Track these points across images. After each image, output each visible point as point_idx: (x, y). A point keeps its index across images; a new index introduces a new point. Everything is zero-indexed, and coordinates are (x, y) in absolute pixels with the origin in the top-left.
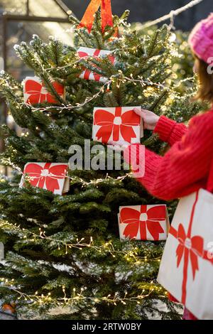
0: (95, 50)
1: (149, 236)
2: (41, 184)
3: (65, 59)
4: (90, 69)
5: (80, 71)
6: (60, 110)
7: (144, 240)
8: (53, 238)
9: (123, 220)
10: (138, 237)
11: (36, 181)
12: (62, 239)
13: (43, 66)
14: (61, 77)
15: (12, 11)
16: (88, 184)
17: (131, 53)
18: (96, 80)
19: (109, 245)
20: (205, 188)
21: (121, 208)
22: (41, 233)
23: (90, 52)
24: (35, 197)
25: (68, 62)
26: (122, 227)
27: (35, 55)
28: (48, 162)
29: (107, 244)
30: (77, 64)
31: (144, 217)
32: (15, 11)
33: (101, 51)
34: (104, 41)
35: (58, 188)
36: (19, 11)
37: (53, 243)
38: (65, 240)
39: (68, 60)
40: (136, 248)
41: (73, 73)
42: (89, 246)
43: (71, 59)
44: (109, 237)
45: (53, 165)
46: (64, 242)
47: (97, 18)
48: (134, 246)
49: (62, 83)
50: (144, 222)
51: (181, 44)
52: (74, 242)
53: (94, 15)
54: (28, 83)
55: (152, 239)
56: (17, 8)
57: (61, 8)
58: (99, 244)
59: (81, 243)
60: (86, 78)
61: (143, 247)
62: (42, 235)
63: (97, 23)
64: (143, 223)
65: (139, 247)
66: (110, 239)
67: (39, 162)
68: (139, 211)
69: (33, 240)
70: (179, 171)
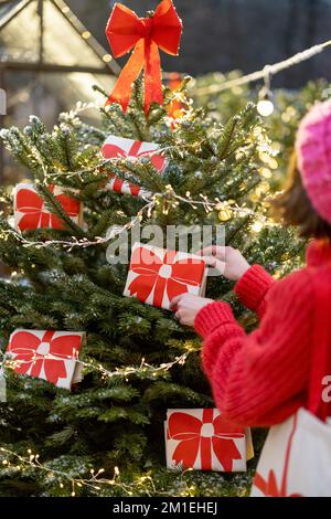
0: (133, 141)
1: (216, 464)
2: (37, 369)
3: (81, 159)
4: (122, 176)
5: (106, 180)
6: (68, 248)
7: (206, 471)
8: (52, 467)
9: (173, 433)
10: (198, 464)
11: (24, 367)
12: (66, 469)
13: (44, 168)
14: (75, 186)
15: (16, 55)
16: (111, 375)
17: (192, 151)
18: (133, 194)
19: (147, 480)
20: (307, 408)
21: (170, 413)
22: (32, 457)
23: (126, 144)
24: (23, 396)
25: (85, 164)
26: (171, 445)
27: (34, 150)
28: (50, 330)
29: (143, 479)
30: (101, 169)
31: (207, 431)
32: (21, 56)
33: (144, 144)
34: (148, 126)
35: (64, 376)
36: (27, 56)
37: (51, 477)
38: (71, 473)
39: (86, 161)
40: (192, 488)
41: (94, 181)
42: (112, 482)
43: (91, 160)
44: (148, 464)
45: (57, 335)
46: (70, 475)
47: (137, 91)
48: (189, 484)
49: (76, 197)
50: (208, 438)
51: (285, 111)
52: (87, 476)
53: (133, 85)
54: (22, 193)
55: (221, 469)
56: (25, 50)
57: (95, 51)
58: (130, 480)
59: (97, 478)
60: (117, 189)
61: (204, 485)
62: (34, 461)
63: (136, 98)
64: (206, 440)
65: (199, 484)
66: (150, 468)
67: (34, 328)
68: (201, 419)
69: (18, 467)
70: (260, 383)
